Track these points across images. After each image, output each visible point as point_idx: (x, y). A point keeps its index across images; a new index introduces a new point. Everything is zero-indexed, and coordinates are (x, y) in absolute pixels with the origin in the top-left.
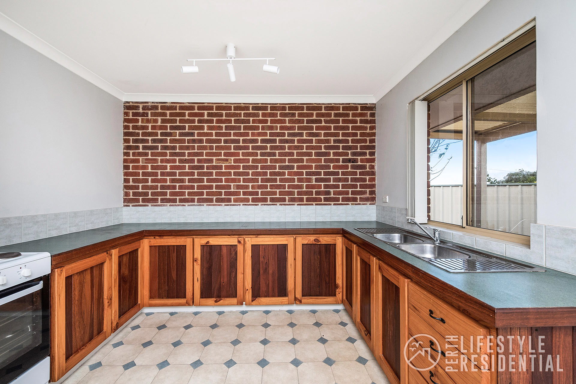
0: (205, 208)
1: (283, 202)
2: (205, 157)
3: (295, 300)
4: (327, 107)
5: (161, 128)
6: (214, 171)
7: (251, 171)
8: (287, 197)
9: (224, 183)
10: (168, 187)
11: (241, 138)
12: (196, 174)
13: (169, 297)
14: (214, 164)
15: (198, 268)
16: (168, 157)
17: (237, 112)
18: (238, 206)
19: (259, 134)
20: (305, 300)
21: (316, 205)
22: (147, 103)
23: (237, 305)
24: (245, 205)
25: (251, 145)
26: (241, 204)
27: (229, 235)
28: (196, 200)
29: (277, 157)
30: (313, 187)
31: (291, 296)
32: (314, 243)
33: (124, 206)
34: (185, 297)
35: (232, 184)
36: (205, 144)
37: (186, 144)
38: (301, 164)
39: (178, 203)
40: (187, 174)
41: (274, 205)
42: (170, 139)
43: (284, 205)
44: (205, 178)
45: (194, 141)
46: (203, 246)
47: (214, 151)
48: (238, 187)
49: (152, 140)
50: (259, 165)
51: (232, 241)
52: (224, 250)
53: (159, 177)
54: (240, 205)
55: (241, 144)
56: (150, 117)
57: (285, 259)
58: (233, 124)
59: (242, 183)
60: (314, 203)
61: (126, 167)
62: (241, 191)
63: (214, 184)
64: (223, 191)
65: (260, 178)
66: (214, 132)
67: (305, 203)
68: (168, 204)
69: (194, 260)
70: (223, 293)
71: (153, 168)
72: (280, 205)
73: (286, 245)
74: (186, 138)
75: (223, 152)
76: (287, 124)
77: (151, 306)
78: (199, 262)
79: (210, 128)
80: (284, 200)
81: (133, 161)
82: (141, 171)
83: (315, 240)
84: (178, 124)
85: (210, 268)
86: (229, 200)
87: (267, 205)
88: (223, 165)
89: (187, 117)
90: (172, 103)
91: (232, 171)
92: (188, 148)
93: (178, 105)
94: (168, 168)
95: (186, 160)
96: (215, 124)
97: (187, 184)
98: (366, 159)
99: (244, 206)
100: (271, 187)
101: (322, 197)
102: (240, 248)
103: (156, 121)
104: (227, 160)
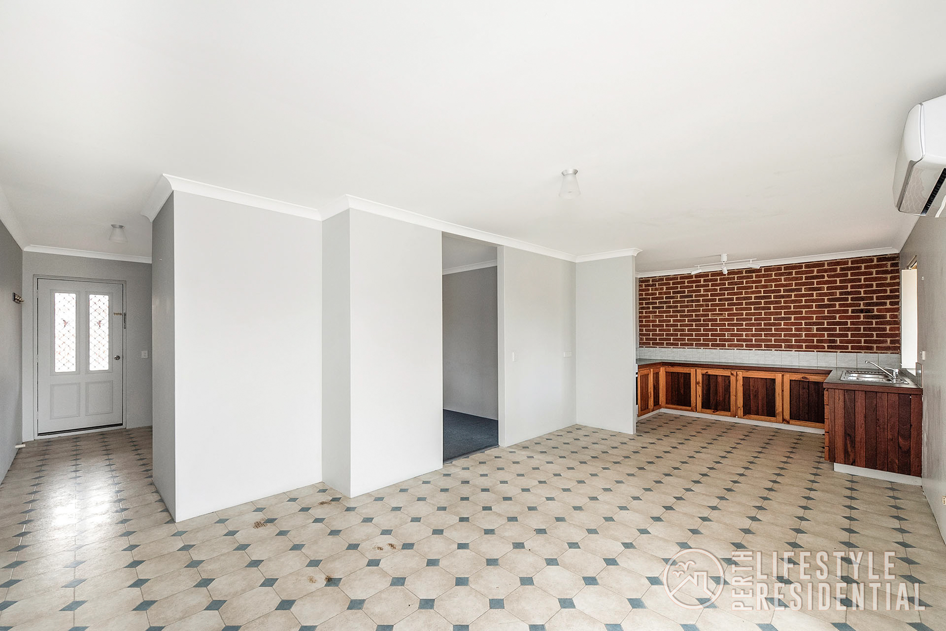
0: (702, 350)
1: (779, 348)
2: (701, 313)
3: (783, 421)
4: (832, 263)
5: (666, 293)
6: (710, 323)
7: (744, 323)
8: (783, 344)
9: (718, 332)
10: (672, 335)
11: (735, 297)
12: (694, 325)
13: (678, 405)
14: (710, 318)
15: (699, 389)
16: (671, 314)
17: (730, 276)
18: (733, 350)
19: (753, 293)
20: (792, 422)
21: (817, 351)
22: (656, 277)
23: (731, 416)
24: (740, 349)
25: (744, 302)
26: (736, 348)
27: (723, 369)
28: (694, 345)
29: (772, 310)
30: (814, 335)
31: (780, 418)
32: (802, 380)
33: (640, 347)
34: (690, 406)
35: (726, 333)
36: (701, 303)
37: (686, 304)
38: (799, 315)
39: (679, 346)
40: (687, 325)
41: (770, 350)
42: (673, 301)
43: (780, 350)
44: (702, 328)
45: (692, 301)
46: (703, 375)
47: (710, 308)
48: (732, 335)
49: (659, 302)
50: (753, 317)
51: (727, 373)
52: (720, 379)
53: (665, 328)
54: (734, 349)
55: (735, 301)
56: (657, 287)
57: (774, 390)
58: (727, 286)
59: (735, 332)
60: (815, 350)
61: (641, 321)
62: (736, 338)
63: (710, 333)
64: (718, 338)
65: (754, 328)
66: (709, 293)
67: (804, 349)
68: (672, 347)
69: (697, 383)
70: (719, 408)
71: (660, 321)
72: (775, 350)
73: (774, 379)
74: (686, 299)
75: (717, 308)
76: (783, 282)
77: (666, 408)
78: (701, 385)
79: (705, 291)
80: (781, 346)
81: (646, 317)
82: (651, 324)
83: (802, 378)
84: (679, 290)
85: (709, 390)
86: (724, 345)
87: (761, 350)
88: (718, 318)
89: (686, 284)
90: (674, 275)
91: (727, 323)
92: (687, 306)
93: (679, 276)
94: (672, 321)
95: (686, 315)
96: (710, 287)
97: (687, 332)
98: (886, 308)
99: (738, 350)
100: (766, 336)
101: (826, 345)
102: (733, 379)
103: (662, 289)
104: (722, 314)
